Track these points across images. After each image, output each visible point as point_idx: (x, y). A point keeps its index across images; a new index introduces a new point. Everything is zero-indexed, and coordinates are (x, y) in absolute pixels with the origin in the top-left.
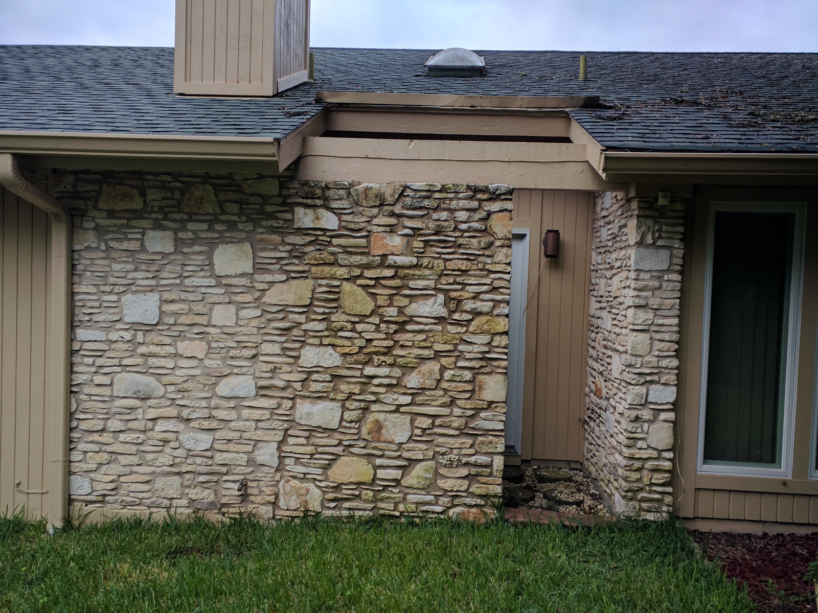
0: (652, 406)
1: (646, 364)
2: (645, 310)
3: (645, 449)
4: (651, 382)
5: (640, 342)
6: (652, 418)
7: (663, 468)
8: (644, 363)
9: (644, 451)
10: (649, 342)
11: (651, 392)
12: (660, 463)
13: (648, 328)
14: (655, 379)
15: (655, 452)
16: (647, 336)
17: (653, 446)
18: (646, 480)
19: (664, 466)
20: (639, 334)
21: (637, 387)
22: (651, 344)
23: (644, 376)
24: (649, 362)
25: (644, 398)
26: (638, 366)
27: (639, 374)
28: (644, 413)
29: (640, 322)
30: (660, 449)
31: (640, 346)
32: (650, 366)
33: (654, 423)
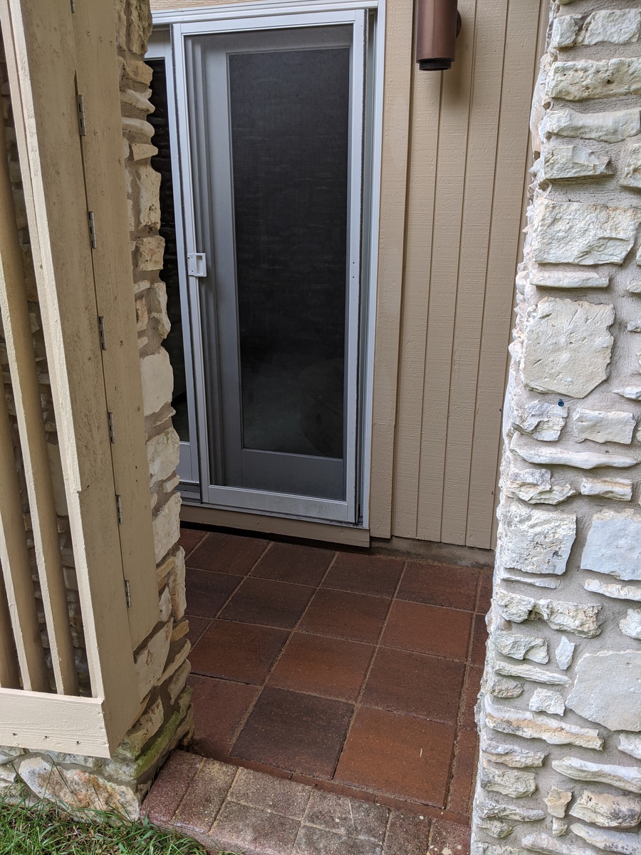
0: (594, 585)
1: (583, 430)
2: (601, 198)
3: (555, 716)
4: (601, 500)
5: (563, 340)
6: (591, 626)
7: (617, 784)
8: (575, 427)
9: (554, 723)
10: (605, 340)
11: (594, 537)
12: (607, 768)
13: (604, 282)
14: (617, 489)
15: (593, 733)
16: (602, 313)
17: (586, 714)
18: (553, 805)
19: (620, 779)
20: (566, 305)
21: (539, 515)
22: (614, 348)
23: (570, 475)
24: (596, 425)
25: (566, 556)
26: (551, 435)
27: (553, 468)
28: (559, 605)
29: (570, 252)
30: (613, 725)
31: (564, 356)
32: (600, 438)
33: (597, 643)
